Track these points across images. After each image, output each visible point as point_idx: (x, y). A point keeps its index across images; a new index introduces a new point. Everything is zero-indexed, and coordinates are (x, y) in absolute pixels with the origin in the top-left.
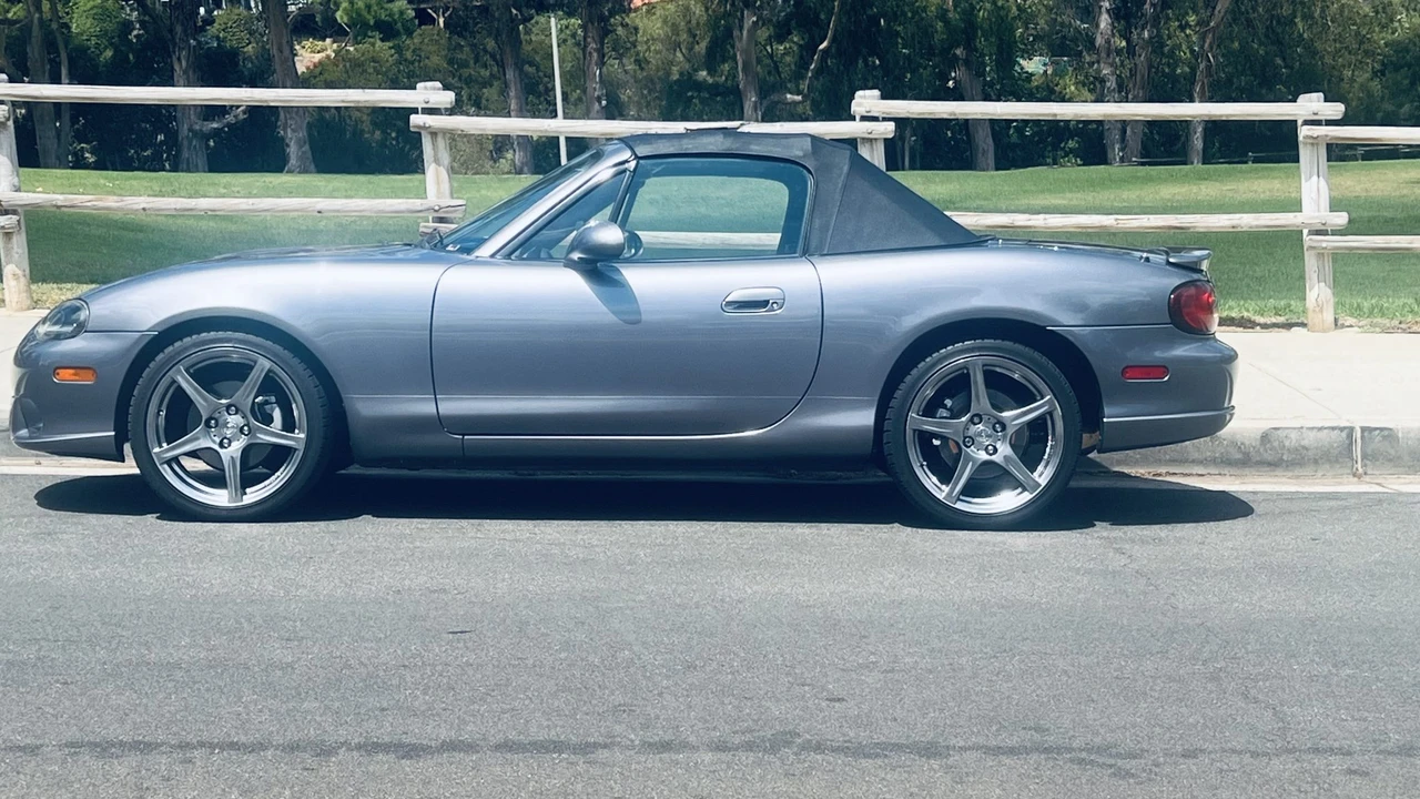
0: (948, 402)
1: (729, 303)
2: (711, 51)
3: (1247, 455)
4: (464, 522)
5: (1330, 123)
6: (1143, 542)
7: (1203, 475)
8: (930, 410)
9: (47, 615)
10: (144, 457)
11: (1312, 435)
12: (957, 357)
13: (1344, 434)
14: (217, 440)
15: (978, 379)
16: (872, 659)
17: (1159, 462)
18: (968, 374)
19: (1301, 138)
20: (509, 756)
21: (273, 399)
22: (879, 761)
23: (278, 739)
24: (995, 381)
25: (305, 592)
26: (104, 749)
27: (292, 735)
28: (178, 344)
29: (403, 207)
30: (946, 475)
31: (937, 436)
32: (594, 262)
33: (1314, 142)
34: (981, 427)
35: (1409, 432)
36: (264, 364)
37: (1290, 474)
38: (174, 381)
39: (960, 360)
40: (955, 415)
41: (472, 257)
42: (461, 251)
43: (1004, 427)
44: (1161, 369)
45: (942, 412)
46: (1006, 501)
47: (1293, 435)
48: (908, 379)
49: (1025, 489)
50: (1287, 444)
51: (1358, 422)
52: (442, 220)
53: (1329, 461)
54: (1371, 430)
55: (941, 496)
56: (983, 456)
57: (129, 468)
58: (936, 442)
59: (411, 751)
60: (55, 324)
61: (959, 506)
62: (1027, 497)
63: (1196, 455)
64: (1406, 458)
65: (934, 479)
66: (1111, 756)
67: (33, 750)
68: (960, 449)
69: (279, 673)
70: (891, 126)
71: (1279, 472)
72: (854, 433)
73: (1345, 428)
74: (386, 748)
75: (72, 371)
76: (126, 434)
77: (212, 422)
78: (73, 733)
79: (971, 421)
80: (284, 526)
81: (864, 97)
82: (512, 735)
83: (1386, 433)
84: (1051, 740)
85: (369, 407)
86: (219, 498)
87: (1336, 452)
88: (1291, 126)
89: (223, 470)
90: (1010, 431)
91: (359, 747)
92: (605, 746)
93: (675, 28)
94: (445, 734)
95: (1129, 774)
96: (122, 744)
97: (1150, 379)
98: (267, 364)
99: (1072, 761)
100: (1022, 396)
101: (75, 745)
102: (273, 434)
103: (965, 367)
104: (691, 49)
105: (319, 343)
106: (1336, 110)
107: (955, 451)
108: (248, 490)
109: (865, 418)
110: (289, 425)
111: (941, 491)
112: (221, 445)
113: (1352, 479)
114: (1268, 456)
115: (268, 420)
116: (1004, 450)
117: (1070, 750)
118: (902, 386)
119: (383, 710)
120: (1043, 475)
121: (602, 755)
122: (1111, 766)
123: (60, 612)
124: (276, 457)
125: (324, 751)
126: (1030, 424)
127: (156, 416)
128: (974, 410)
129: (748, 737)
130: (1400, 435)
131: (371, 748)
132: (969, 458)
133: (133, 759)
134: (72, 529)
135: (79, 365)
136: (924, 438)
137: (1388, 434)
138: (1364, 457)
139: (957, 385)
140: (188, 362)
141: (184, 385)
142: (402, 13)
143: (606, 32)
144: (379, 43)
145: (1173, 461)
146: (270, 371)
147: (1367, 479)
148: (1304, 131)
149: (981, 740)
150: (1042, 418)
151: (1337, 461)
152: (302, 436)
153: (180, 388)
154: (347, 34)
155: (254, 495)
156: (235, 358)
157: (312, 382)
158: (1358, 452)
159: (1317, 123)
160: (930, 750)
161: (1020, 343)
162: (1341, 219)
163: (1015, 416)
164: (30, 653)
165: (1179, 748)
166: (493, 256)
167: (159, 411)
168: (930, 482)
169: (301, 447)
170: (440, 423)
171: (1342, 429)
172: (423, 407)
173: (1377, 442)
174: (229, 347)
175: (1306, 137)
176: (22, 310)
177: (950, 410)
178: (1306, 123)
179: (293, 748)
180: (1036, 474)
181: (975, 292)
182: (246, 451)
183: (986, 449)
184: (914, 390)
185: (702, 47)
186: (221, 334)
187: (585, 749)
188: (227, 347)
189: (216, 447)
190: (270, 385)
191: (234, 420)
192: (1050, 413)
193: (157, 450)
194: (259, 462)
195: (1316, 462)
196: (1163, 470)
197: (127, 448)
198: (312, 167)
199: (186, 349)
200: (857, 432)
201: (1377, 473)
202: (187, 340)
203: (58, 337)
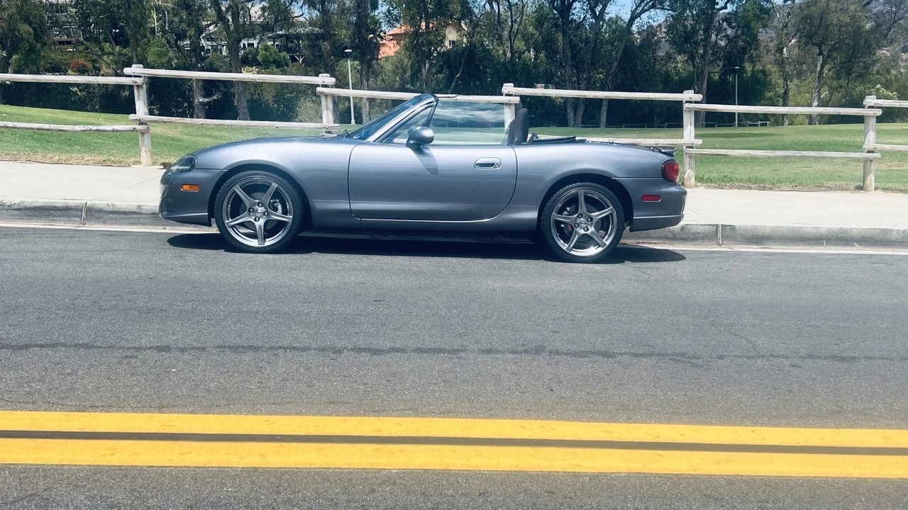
0: (568, 209)
1: (477, 164)
2: (413, 76)
3: (674, 235)
4: (361, 256)
5: (696, 102)
6: (650, 268)
8: (560, 212)
9: (191, 290)
10: (221, 226)
11: (702, 227)
12: (571, 190)
13: (714, 228)
14: (254, 218)
15: (582, 199)
16: (563, 315)
17: (639, 238)
18: (578, 197)
19: (684, 109)
20: (421, 354)
21: (278, 201)
22: (587, 359)
23: (314, 346)
24: (589, 200)
25: (303, 283)
26: (235, 349)
27: (320, 344)
28: (237, 175)
29: (313, 126)
30: (567, 239)
31: (563, 223)
32: (419, 145)
33: (689, 110)
34: (582, 219)
35: (741, 227)
36: (275, 185)
37: (693, 244)
38: (235, 192)
39: (573, 191)
40: (570, 214)
41: (366, 141)
42: (360, 138)
43: (592, 219)
44: (658, 197)
45: (565, 213)
46: (592, 251)
47: (694, 228)
48: (552, 198)
49: (600, 246)
50: (691, 231)
51: (721, 223)
52: (329, 132)
53: (708, 239)
54: (726, 226)
55: (565, 248)
56: (582, 232)
57: (214, 230)
58: (562, 226)
59: (377, 352)
60: (181, 166)
61: (572, 252)
62: (600, 249)
63: (654, 235)
64: (739, 237)
65: (562, 241)
66: (686, 357)
67: (204, 349)
68: (573, 229)
69: (304, 317)
70: (518, 98)
71: (688, 243)
72: (530, 221)
74: (365, 350)
75: (188, 186)
76: (214, 214)
77: (251, 210)
78: (219, 342)
79: (578, 217)
80: (283, 256)
81: (507, 86)
82: (419, 345)
84: (657, 351)
85: (321, 205)
86: (254, 243)
87: (711, 235)
88: (680, 103)
89: (256, 231)
90: (594, 221)
91: (352, 350)
92: (463, 351)
93: (396, 67)
94: (389, 345)
95: (698, 366)
96: (243, 347)
97: (653, 201)
98: (276, 185)
99: (671, 360)
100: (599, 206)
101: (221, 347)
102: (278, 216)
103: (576, 194)
104: (402, 76)
105: (300, 177)
106: (699, 97)
107: (571, 230)
108: (267, 240)
109: (533, 215)
110: (285, 212)
111: (565, 247)
112: (255, 220)
113: (717, 246)
114: (684, 236)
115: (276, 210)
116: (592, 229)
117: (668, 355)
118: (550, 201)
119: (357, 334)
120: (608, 241)
121: (463, 355)
122: (689, 362)
123: (197, 289)
124: (280, 225)
125: (338, 351)
126: (602, 219)
127: (226, 207)
128: (580, 212)
129: (524, 348)
130: (737, 228)
131: (359, 350)
132: (577, 233)
133: (251, 353)
134: (191, 255)
135: (192, 183)
136: (558, 223)
137: (732, 228)
138: (722, 237)
139: (573, 201)
140: (241, 183)
141: (239, 194)
142: (284, 57)
143: (370, 66)
144: (275, 69)
145: (645, 238)
146: (277, 188)
147: (723, 246)
148: (686, 105)
149: (627, 350)
150: (607, 216)
151: (711, 239)
152: (291, 217)
153: (237, 194)
154: (261, 65)
155: (269, 242)
156: (260, 182)
157: (295, 193)
158: (720, 235)
159: (691, 102)
160: (607, 354)
161: (600, 184)
162: (699, 142)
163: (597, 215)
164: (188, 306)
165: (714, 355)
166: (375, 141)
167: (228, 204)
168: (561, 243)
169: (291, 221)
170: (351, 212)
171: (714, 225)
172: (344, 206)
173: (728, 231)
174: (259, 177)
175: (687, 108)
176: (148, 165)
177: (569, 212)
178: (687, 102)
179: (322, 349)
180: (604, 240)
181: (582, 162)
182: (266, 223)
183: (584, 229)
184: (555, 203)
185: (408, 74)
186: (255, 172)
187: (454, 352)
188: (258, 177)
189: (253, 221)
190: (277, 195)
191: (261, 209)
192: (611, 214)
193: (227, 221)
194: (271, 229)
195: (703, 239)
196: (641, 241)
197: (213, 220)
198: (249, 118)
199: (241, 177)
200: (531, 220)
201: (727, 243)
202: (240, 174)
203: (182, 171)
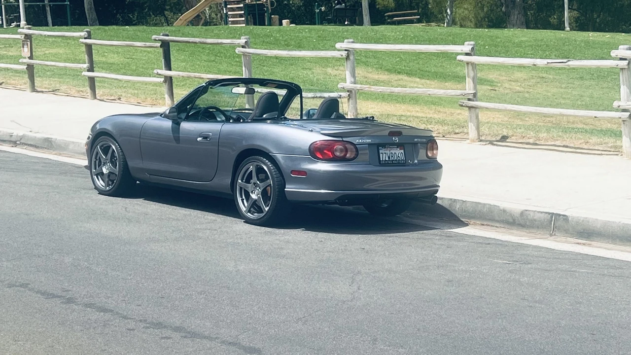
3: (514, 220)
7: (498, 227)
12: (249, 162)
13: (549, 216)
15: (254, 170)
35: (574, 218)
36: (113, 147)
37: (528, 231)
43: (260, 188)
44: (304, 173)
47: (532, 214)
48: (239, 168)
50: (529, 217)
53: (542, 228)
54: (560, 215)
64: (571, 230)
71: (525, 230)
73: (551, 213)
79: (254, 185)
83: (565, 217)
86: (104, 188)
87: (545, 224)
90: (261, 190)
97: (300, 176)
102: (112, 169)
114: (522, 222)
116: (260, 196)
120: (268, 207)
128: (253, 181)
130: (570, 219)
132: (252, 198)
138: (554, 227)
140: (100, 145)
151: (545, 228)
152: (118, 171)
155: (109, 188)
157: (121, 153)
158: (553, 225)
163: (263, 185)
167: (96, 159)
168: (243, 205)
169: (118, 174)
170: (143, 169)
171: (549, 213)
172: (140, 164)
173: (561, 221)
174: (106, 141)
182: (109, 174)
184: (239, 172)
186: (105, 137)
189: (104, 172)
192: (271, 185)
193: (94, 171)
195: (538, 227)
201: (559, 235)
